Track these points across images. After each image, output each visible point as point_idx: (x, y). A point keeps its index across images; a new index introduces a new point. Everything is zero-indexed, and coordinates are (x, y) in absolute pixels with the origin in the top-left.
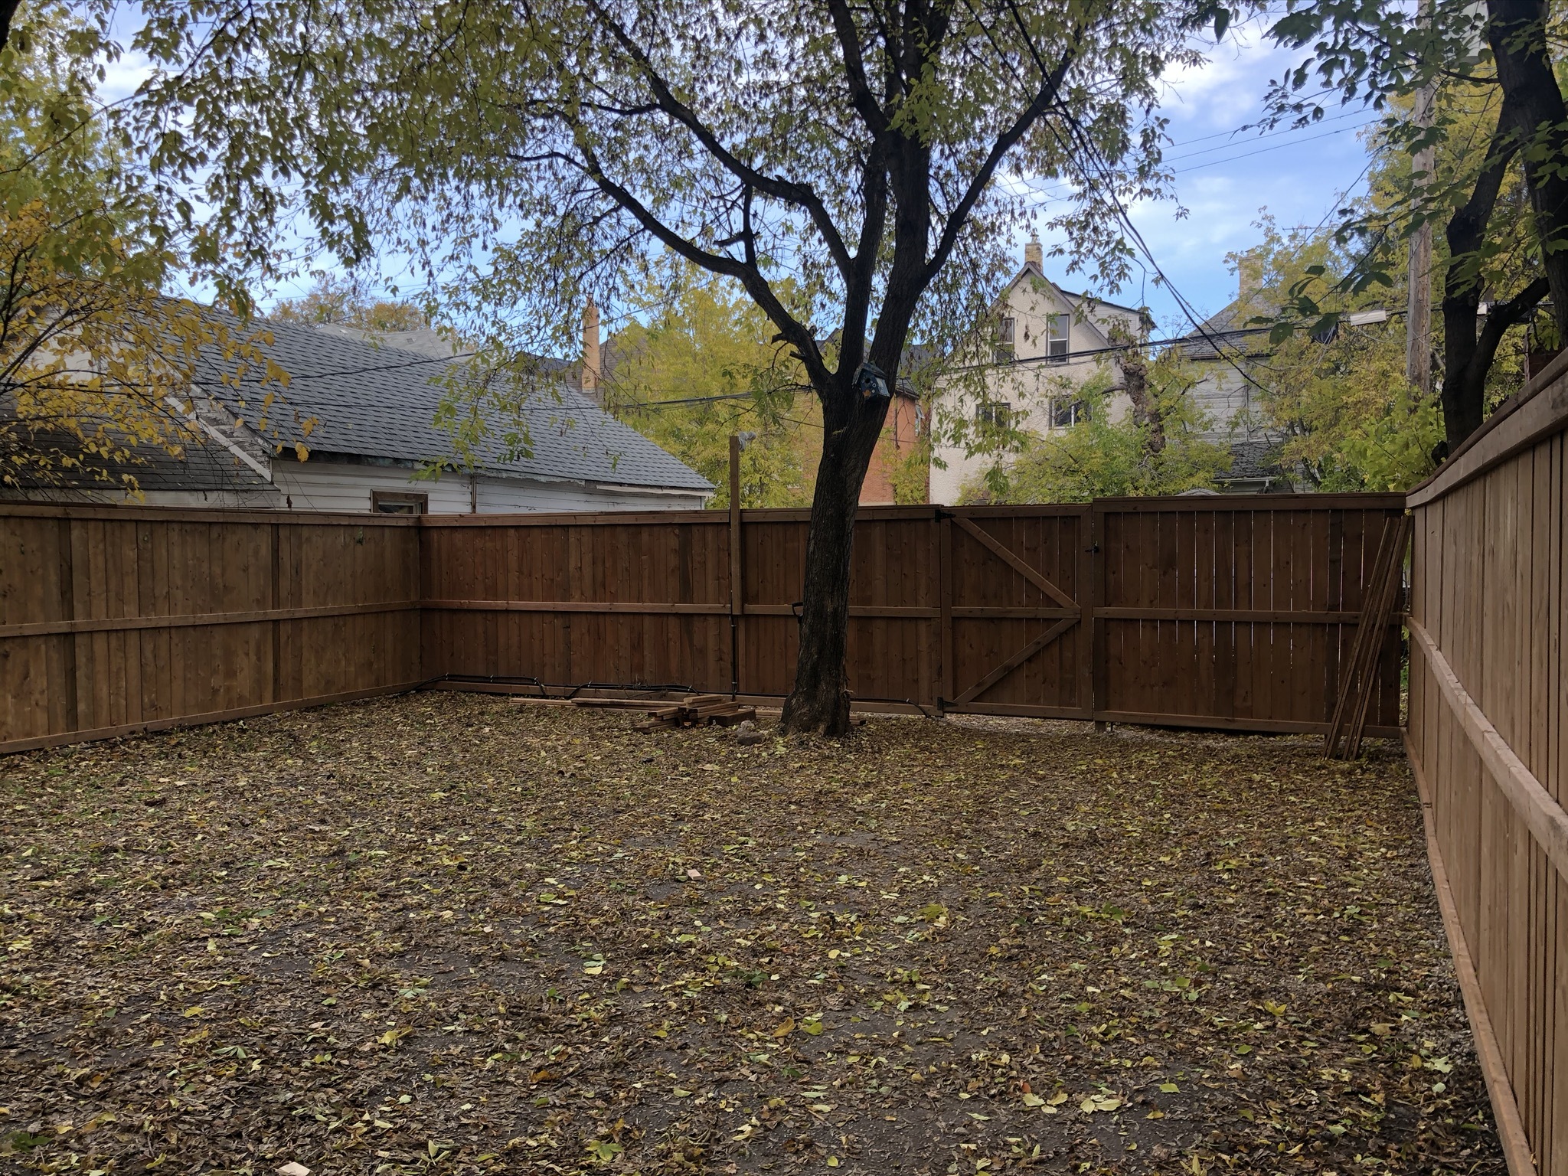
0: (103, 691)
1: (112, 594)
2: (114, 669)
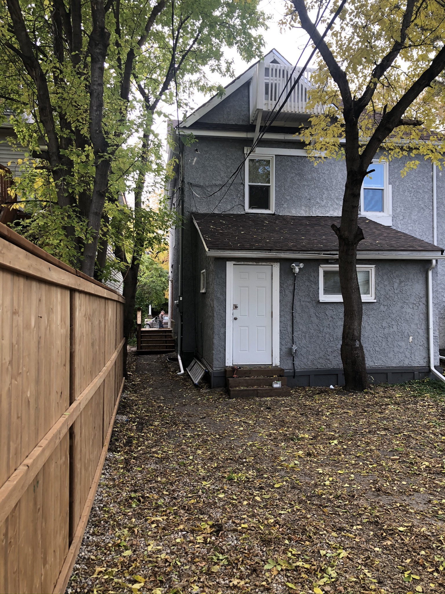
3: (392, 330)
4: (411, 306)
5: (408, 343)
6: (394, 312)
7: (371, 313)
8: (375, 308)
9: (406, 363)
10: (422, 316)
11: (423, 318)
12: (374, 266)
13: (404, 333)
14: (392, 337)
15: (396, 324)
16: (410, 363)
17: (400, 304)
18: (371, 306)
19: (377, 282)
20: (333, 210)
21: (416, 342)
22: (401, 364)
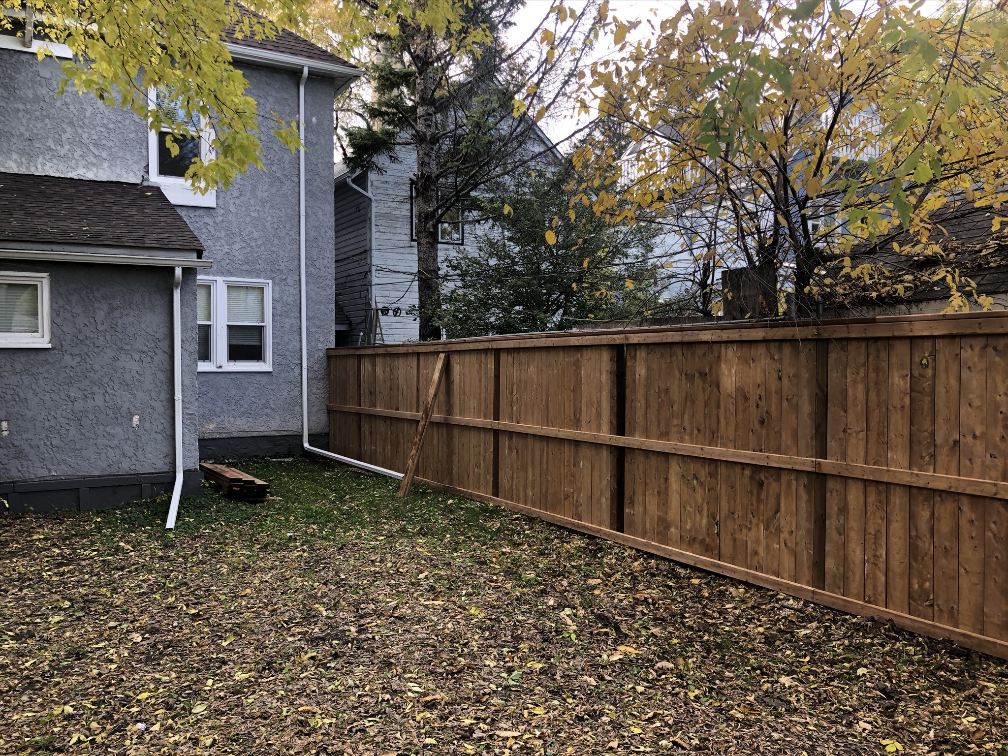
0: (856, 553)
1: (873, 435)
2: (871, 530)
3: (91, 403)
4: (136, 357)
5: (130, 429)
6: (97, 367)
7: (41, 370)
8: (51, 361)
9: (126, 466)
10: (161, 376)
11: (164, 379)
12: (45, 275)
13: (119, 409)
14: (91, 417)
15: (102, 391)
16: (133, 468)
17: (110, 353)
18: (41, 357)
19: (56, 307)
20: (86, 167)
21: (147, 425)
22: (114, 470)
